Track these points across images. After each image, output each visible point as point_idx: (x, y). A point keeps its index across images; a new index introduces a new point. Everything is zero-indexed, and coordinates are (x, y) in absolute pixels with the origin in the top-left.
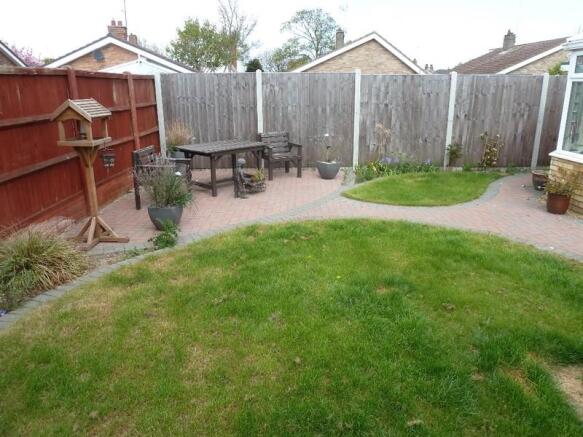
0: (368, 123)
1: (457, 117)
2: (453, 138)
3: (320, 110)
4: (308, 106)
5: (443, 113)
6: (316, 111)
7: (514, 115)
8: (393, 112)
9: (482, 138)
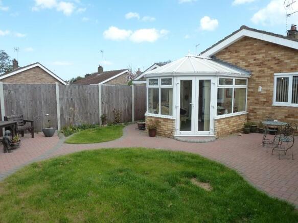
0: (64, 107)
1: (102, 103)
2: (102, 112)
3: (38, 102)
4: (32, 101)
5: (97, 101)
6: (36, 103)
7: (124, 101)
8: (75, 102)
9: (113, 111)
